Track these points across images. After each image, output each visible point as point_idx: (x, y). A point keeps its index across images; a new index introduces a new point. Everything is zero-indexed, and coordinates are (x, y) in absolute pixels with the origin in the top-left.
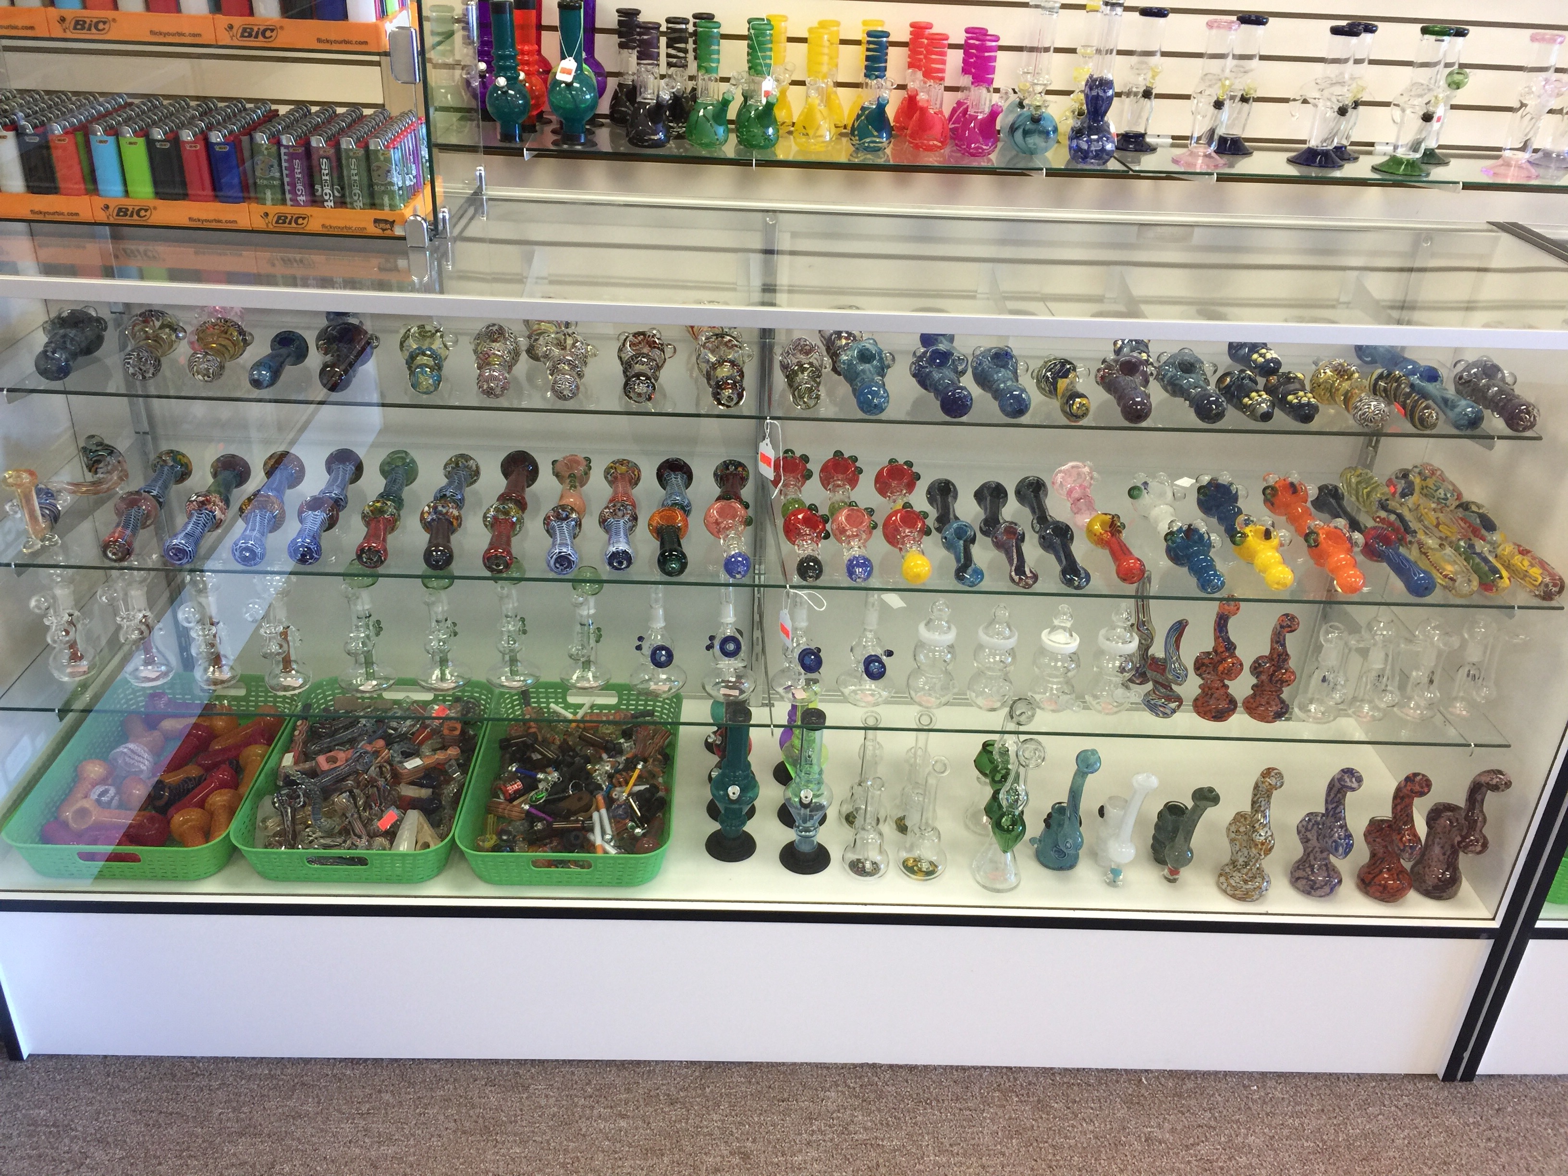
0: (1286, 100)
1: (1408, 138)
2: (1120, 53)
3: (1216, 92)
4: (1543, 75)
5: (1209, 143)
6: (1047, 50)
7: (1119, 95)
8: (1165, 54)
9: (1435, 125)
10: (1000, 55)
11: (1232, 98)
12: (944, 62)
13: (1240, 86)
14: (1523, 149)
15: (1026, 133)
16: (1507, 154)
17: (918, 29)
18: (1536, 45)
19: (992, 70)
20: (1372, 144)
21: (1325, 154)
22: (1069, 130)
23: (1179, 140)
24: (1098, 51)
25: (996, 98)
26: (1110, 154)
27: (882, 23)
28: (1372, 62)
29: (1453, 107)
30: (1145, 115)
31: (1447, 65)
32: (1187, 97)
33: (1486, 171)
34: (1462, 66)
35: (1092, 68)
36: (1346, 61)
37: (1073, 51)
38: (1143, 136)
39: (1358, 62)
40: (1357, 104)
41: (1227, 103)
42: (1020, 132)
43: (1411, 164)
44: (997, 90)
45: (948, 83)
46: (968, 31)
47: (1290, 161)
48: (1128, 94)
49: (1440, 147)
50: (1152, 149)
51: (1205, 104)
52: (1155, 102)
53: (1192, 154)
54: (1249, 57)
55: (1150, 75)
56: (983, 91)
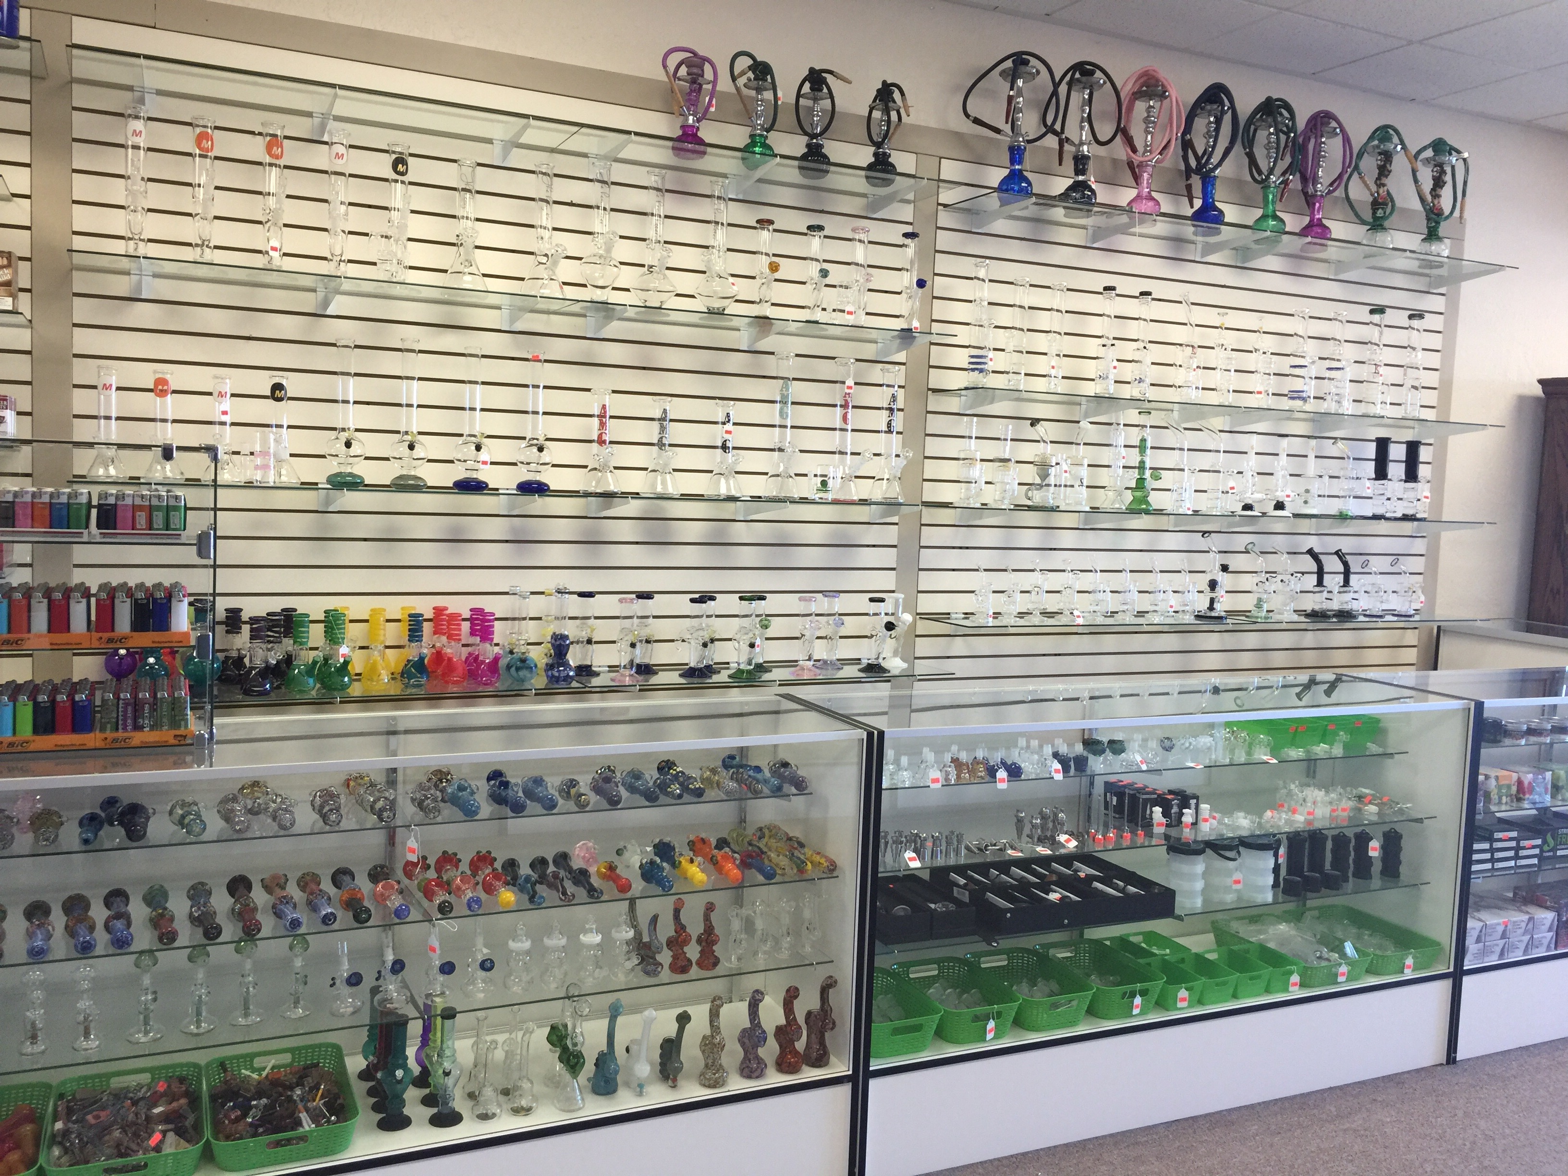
0: (673, 641)
1: (743, 659)
2: (570, 618)
3: (630, 638)
4: (809, 618)
5: (631, 668)
6: (524, 619)
7: (572, 643)
8: (596, 618)
9: (757, 650)
10: (496, 623)
11: (641, 641)
12: (460, 630)
13: (645, 633)
14: (809, 659)
15: (518, 669)
16: (801, 663)
17: (439, 611)
18: (803, 603)
19: (492, 633)
20: (728, 663)
21: (700, 670)
22: (544, 666)
23: (613, 668)
24: (557, 618)
25: (496, 649)
26: (571, 677)
27: (414, 608)
28: (717, 616)
29: (767, 639)
30: (590, 654)
31: (757, 616)
32: (614, 642)
33: (793, 673)
34: (767, 615)
35: (553, 628)
36: (702, 616)
37: (540, 619)
38: (590, 666)
39: (708, 616)
40: (712, 641)
41: (638, 644)
42: (513, 669)
43: (749, 672)
44: (497, 645)
45: (463, 642)
46: (471, 610)
47: (680, 675)
48: (578, 642)
49: (765, 662)
50: (597, 674)
51: (625, 645)
52: (595, 646)
53: (622, 675)
54: (647, 617)
55: (589, 631)
56: (487, 645)
